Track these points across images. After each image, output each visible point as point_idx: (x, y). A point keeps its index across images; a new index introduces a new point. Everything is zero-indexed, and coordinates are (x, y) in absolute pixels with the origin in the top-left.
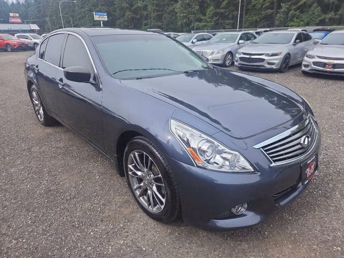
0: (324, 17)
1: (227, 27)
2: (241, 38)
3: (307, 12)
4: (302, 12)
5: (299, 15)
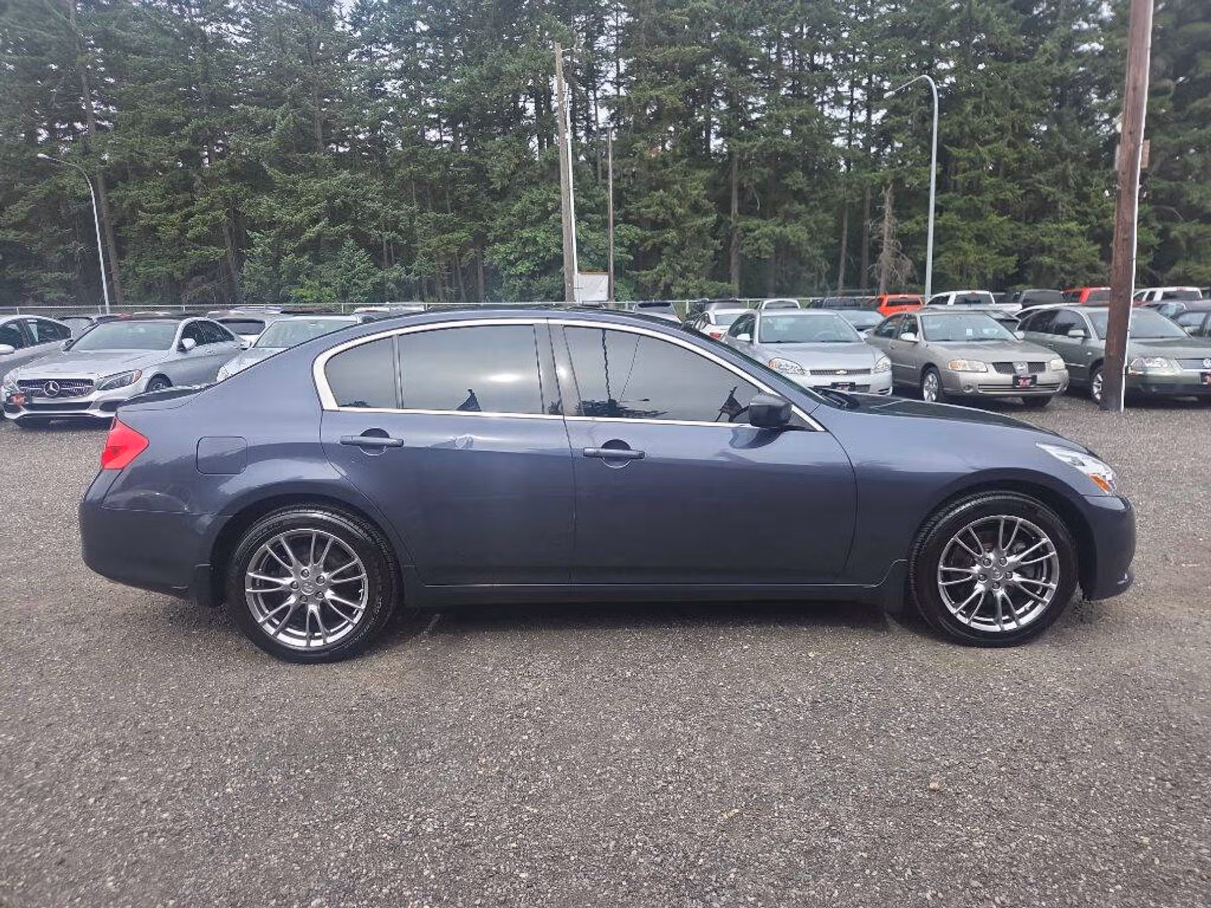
0: (383, 277)
1: (48, 297)
2: (185, 335)
3: (330, 259)
4: (318, 260)
5: (311, 268)
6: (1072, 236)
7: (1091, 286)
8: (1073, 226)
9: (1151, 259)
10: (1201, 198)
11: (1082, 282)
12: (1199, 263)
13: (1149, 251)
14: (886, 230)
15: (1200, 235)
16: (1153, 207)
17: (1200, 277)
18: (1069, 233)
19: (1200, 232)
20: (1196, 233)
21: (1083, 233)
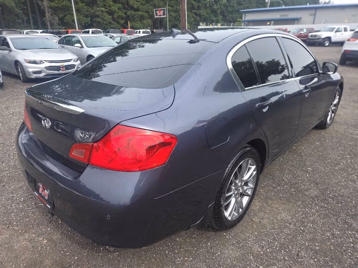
6: (103, 12)
7: (111, 29)
8: (103, 9)
9: (124, 21)
10: (133, 4)
11: (109, 28)
12: (135, 23)
13: (123, 19)
14: (46, 5)
15: (134, 15)
16: (122, 5)
17: (136, 27)
18: (102, 11)
19: (134, 14)
20: (133, 14)
21: (106, 12)
